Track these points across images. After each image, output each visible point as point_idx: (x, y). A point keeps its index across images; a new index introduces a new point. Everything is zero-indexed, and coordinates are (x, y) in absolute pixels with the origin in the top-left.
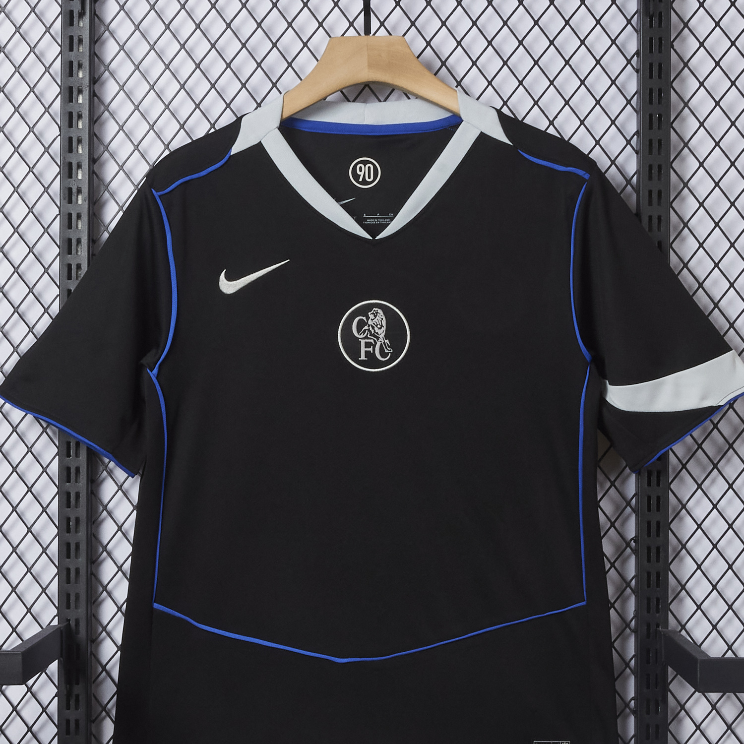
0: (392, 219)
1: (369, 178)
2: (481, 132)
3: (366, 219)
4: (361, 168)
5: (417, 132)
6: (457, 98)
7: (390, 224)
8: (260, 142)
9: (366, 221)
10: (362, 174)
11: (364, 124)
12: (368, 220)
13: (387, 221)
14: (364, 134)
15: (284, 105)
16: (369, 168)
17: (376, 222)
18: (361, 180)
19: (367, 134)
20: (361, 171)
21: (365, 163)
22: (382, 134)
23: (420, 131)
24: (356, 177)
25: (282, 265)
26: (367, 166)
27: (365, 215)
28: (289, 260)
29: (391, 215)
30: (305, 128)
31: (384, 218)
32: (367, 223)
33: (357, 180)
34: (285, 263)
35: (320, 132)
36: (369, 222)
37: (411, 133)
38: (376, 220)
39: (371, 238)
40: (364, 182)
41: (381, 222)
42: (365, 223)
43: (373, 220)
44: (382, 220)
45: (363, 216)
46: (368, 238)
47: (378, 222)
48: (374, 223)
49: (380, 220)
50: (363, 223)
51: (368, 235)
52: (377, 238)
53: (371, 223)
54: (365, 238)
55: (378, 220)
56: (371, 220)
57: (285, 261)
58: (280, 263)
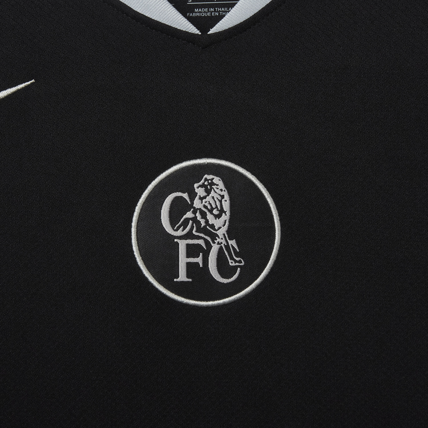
9: (193, 12)
12: (196, 10)
25: (19, 90)
28: (33, 81)
31: (228, 6)
34: (26, 87)
39: (197, 32)
41: (222, 13)
42: (191, 15)
43: (206, 9)
44: (223, 8)
45: (188, 3)
46: (193, 32)
47: (216, 13)
48: (209, 14)
49: (220, 9)
50: (188, 15)
51: (193, 26)
52: (212, 31)
53: (203, 14)
54: (187, 31)
55: (216, 8)
56: (202, 9)
57: (25, 83)
58: (14, 87)
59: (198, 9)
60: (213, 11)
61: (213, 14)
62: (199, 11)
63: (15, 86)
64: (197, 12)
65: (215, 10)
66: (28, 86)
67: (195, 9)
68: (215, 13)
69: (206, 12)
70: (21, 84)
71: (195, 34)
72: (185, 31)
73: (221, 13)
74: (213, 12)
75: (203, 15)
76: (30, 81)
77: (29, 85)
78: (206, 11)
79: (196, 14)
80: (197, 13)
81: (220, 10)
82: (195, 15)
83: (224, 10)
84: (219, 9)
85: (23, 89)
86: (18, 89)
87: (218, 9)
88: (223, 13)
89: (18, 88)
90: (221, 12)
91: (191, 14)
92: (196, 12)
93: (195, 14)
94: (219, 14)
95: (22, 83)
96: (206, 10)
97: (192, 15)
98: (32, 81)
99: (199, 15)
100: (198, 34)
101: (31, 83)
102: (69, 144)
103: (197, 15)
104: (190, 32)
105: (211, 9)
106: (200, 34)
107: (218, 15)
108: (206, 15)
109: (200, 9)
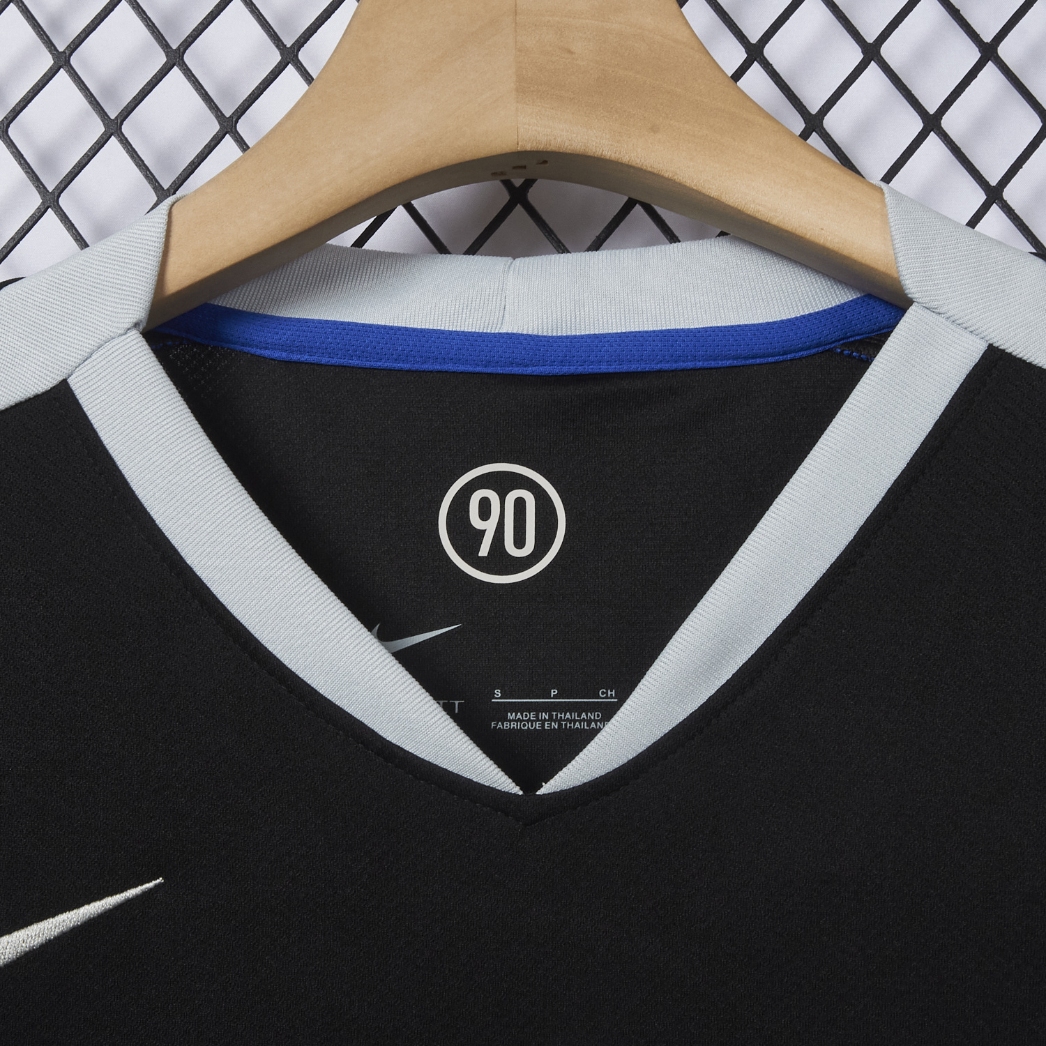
0: (609, 712)
1: (520, 542)
2: (990, 346)
3: (501, 712)
4: (485, 506)
5: (713, 364)
6: (884, 217)
7: (600, 729)
8: (64, 383)
9: (505, 719)
10: (490, 527)
11: (504, 330)
12: (511, 716)
13: (589, 722)
14: (500, 370)
15: (174, 240)
16: (520, 504)
17: (544, 721)
18: (484, 551)
19: (516, 370)
20: (485, 513)
21: (503, 484)
22: (572, 369)
23: (726, 358)
24: (466, 539)
25: (128, 902)
26: (512, 496)
27: (498, 692)
28: (160, 880)
29: (607, 695)
30: (268, 346)
31: (579, 708)
32: (506, 724)
33: (469, 554)
34: (144, 893)
35: (325, 360)
36: (514, 722)
37: (690, 365)
38: (545, 716)
39: (516, 790)
40: (499, 561)
41: (566, 725)
42: (499, 726)
43: (532, 713)
44: (568, 713)
45: (493, 700)
46: (506, 790)
47: (553, 724)
48: (538, 725)
49: (561, 714)
50: (493, 725)
51: (506, 777)
52: (546, 789)
53: (524, 725)
54: (492, 788)
55: (554, 713)
56: (524, 713)
57: (142, 885)
58: (120, 893)
59: (514, 714)
60: (547, 718)
61: (546, 725)
62: (518, 717)
63: (122, 892)
64: (513, 720)
65: (551, 716)
66: (149, 893)
67: (509, 714)
68: (551, 724)
69: (532, 721)
70: (133, 888)
71: (511, 793)
72: (489, 787)
73: (564, 723)
74: (548, 721)
75: (526, 728)
76: (155, 880)
77: (151, 890)
78: (531, 718)
79: (510, 725)
80: (512, 723)
81: (561, 717)
82: (507, 727)
83: (569, 717)
84: (559, 715)
85: (137, 897)
86: (128, 898)
87: (557, 715)
88: (568, 725)
89: (128, 895)
90: (564, 721)
91: (500, 723)
92: (510, 721)
93: (508, 725)
94: (560, 725)
95: (136, 886)
96: (532, 716)
97: (501, 727)
98: (158, 881)
99: (517, 726)
100: (515, 794)
101: (156, 886)
102: (235, 1022)
103: (512, 726)
104: (499, 788)
105: (544, 714)
106: (521, 793)
107: (556, 727)
108: (532, 727)
109: (519, 714)
